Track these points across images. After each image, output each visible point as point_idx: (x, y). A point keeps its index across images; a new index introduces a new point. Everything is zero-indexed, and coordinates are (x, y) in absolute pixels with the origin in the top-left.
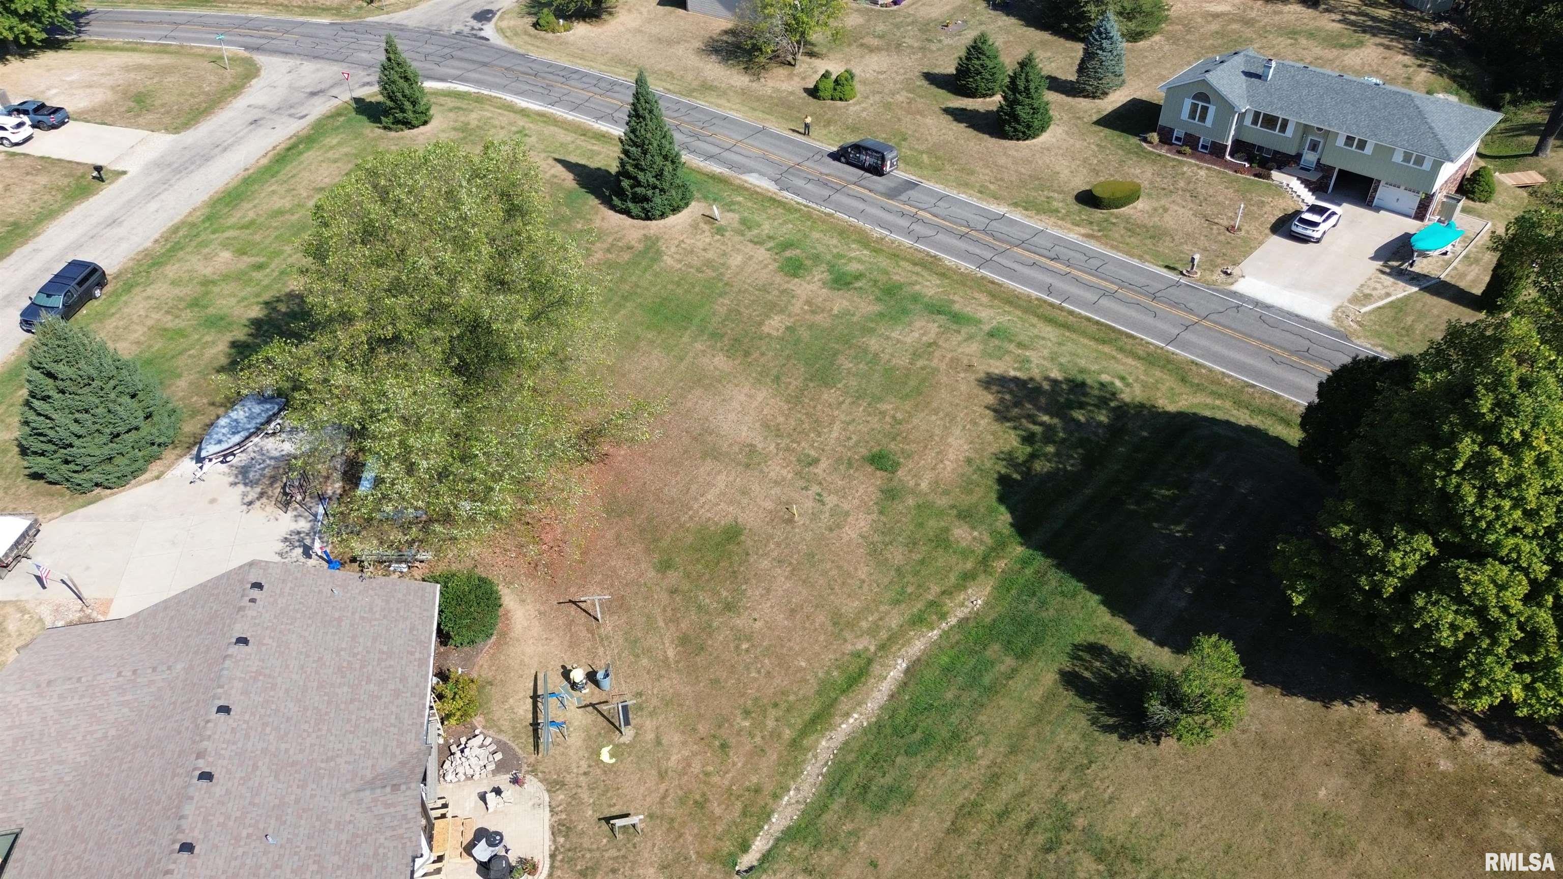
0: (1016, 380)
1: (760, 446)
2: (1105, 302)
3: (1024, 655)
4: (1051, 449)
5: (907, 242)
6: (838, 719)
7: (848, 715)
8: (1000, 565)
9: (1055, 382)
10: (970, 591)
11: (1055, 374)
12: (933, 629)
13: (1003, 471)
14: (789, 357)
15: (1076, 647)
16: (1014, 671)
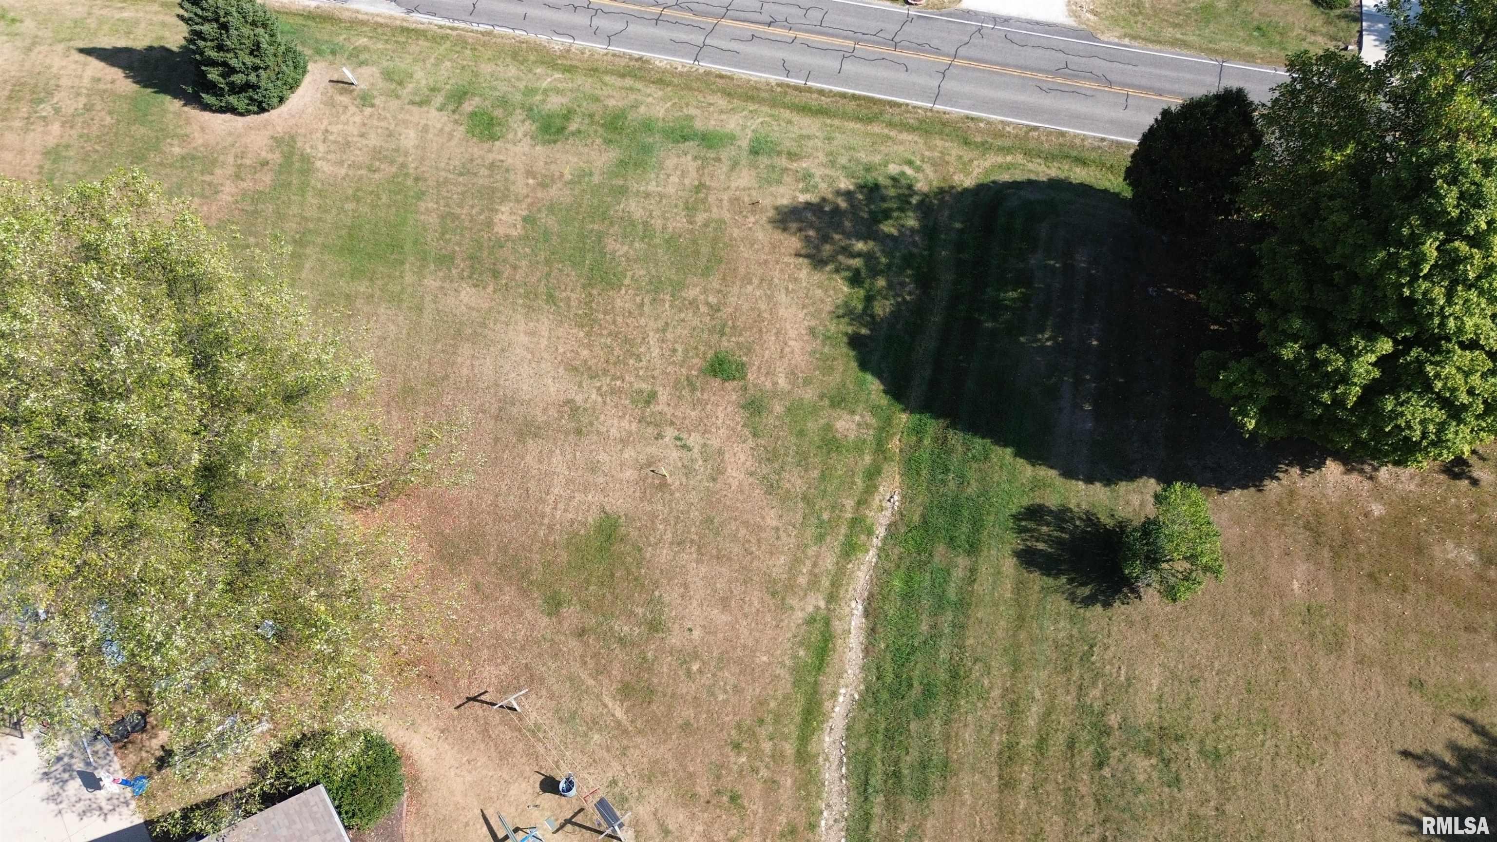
0: (808, 205)
1: (579, 399)
2: (849, 67)
3: (973, 549)
4: (881, 282)
5: (599, 47)
6: (828, 705)
7: (834, 695)
8: (894, 444)
9: (848, 195)
10: (881, 489)
11: (845, 184)
12: (867, 551)
13: (850, 330)
14: (548, 262)
15: (1016, 518)
16: (973, 571)
